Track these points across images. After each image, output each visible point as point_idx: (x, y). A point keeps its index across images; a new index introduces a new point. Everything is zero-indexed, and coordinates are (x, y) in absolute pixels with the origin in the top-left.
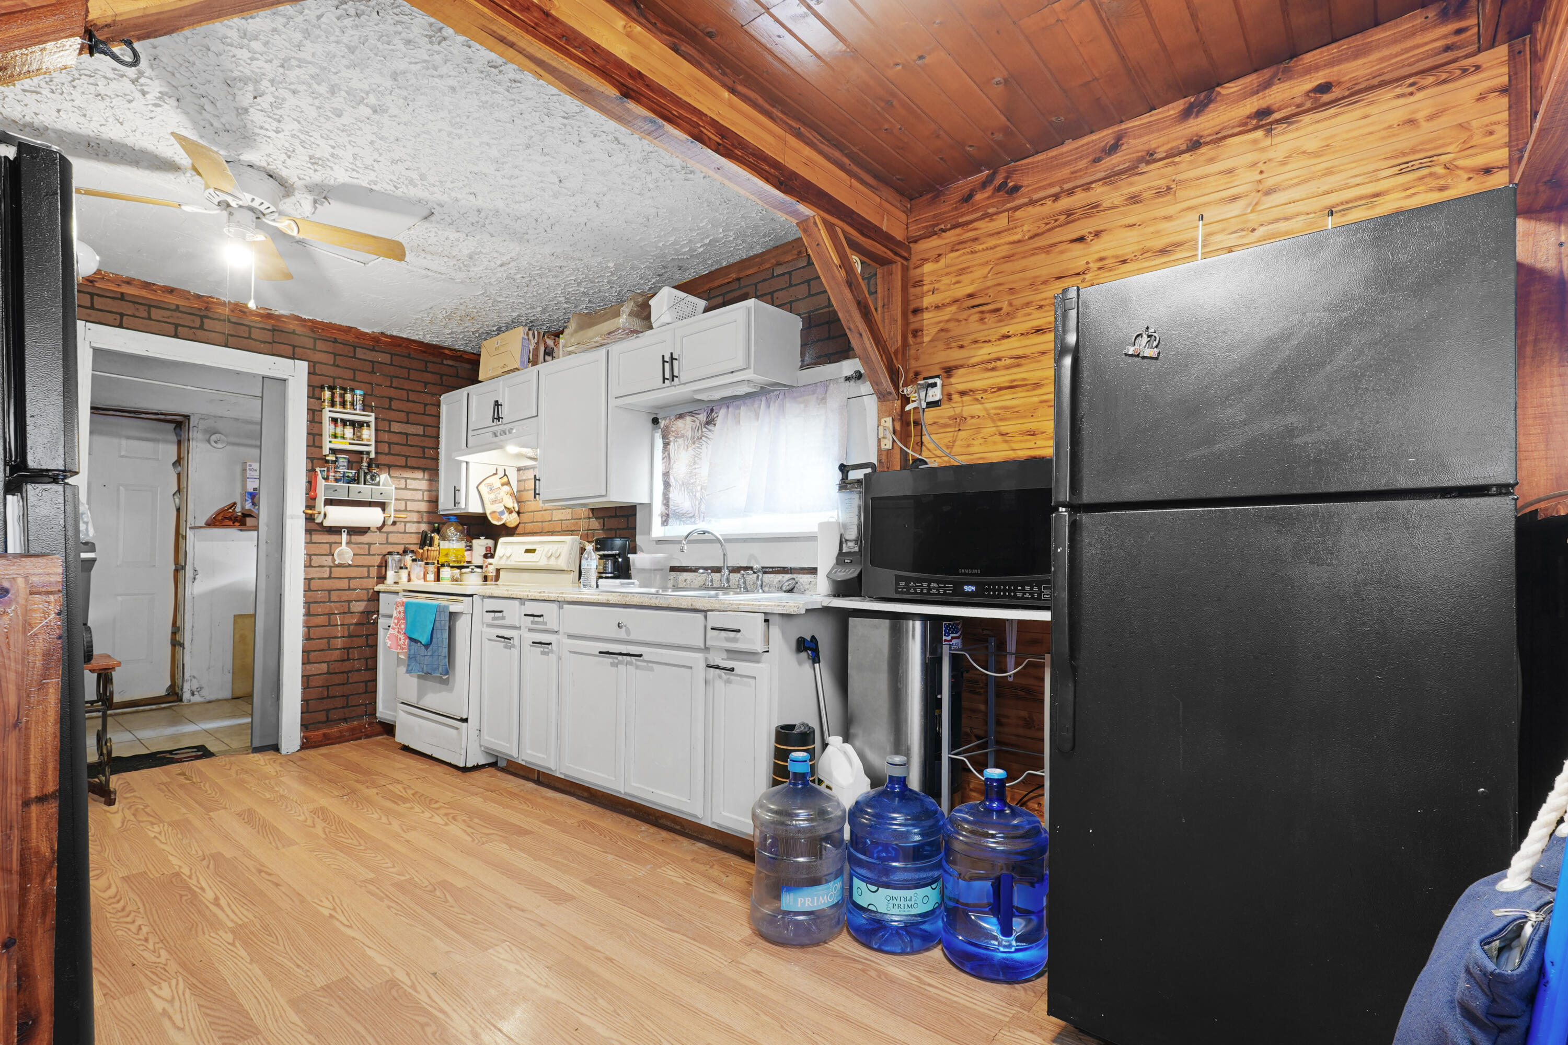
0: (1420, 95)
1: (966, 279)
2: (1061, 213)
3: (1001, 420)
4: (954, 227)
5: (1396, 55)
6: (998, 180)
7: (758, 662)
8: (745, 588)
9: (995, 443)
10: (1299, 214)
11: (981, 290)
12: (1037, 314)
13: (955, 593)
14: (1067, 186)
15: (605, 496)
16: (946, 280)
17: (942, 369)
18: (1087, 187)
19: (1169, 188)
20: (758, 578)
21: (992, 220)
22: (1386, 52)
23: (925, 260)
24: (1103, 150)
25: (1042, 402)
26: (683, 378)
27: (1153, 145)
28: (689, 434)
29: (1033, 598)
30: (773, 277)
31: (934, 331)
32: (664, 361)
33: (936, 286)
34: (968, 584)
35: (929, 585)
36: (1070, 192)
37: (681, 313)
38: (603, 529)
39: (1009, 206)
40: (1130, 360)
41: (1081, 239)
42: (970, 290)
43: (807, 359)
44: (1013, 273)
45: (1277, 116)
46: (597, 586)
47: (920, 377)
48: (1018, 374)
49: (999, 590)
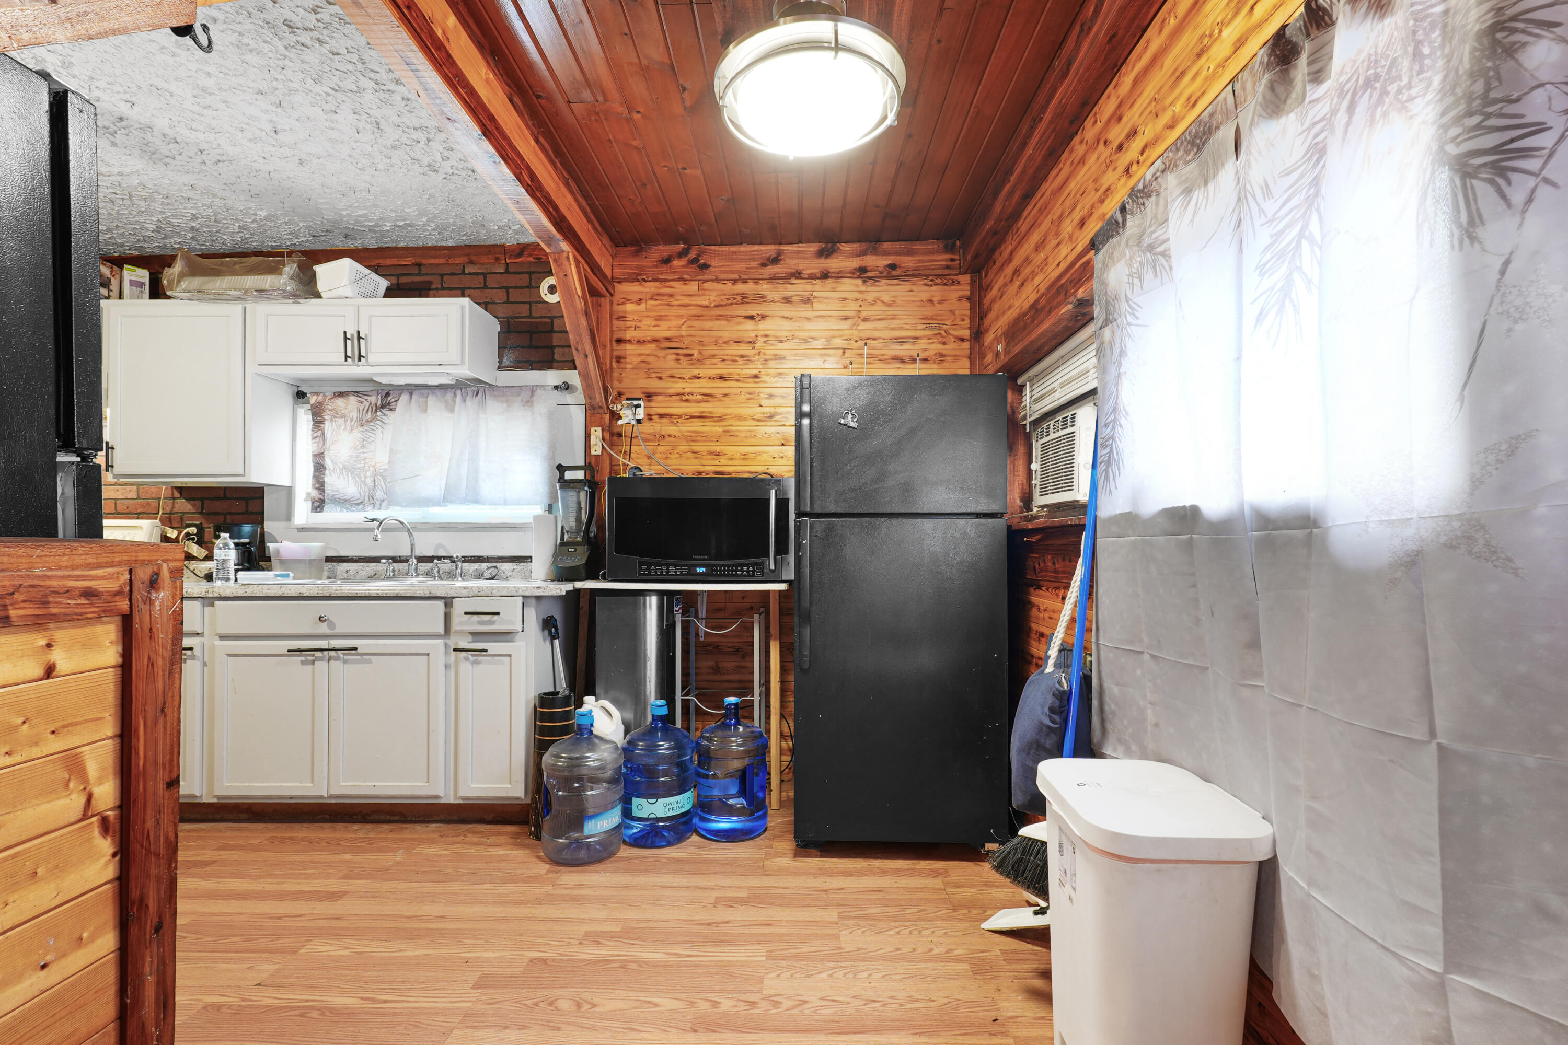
0: (934, 288)
1: (664, 325)
2: (738, 295)
3: (693, 441)
4: (654, 280)
5: (926, 262)
6: (693, 254)
7: (512, 641)
8: (440, 576)
9: (688, 458)
10: (880, 338)
11: (677, 337)
12: (721, 365)
13: (689, 574)
14: (743, 277)
15: (243, 475)
16: (647, 322)
17: (644, 393)
18: (756, 281)
19: (809, 299)
20: (457, 567)
21: (685, 284)
22: (921, 258)
23: (628, 301)
24: (768, 259)
25: (724, 431)
26: (372, 358)
27: (801, 267)
28: (355, 415)
29: (749, 575)
30: (463, 273)
31: (636, 360)
32: (346, 338)
33: (638, 324)
34: (700, 566)
35: (668, 568)
36: (745, 282)
37: (362, 290)
38: (201, 513)
39: (700, 277)
40: (841, 427)
41: (751, 318)
42: (668, 334)
43: (506, 361)
44: (702, 330)
45: (870, 274)
46: (236, 580)
47: (624, 397)
48: (705, 408)
49: (724, 570)
